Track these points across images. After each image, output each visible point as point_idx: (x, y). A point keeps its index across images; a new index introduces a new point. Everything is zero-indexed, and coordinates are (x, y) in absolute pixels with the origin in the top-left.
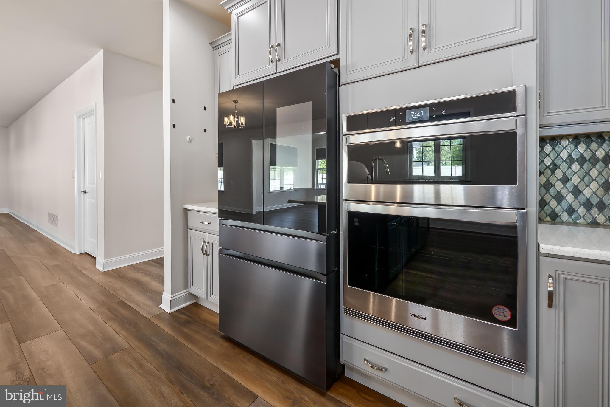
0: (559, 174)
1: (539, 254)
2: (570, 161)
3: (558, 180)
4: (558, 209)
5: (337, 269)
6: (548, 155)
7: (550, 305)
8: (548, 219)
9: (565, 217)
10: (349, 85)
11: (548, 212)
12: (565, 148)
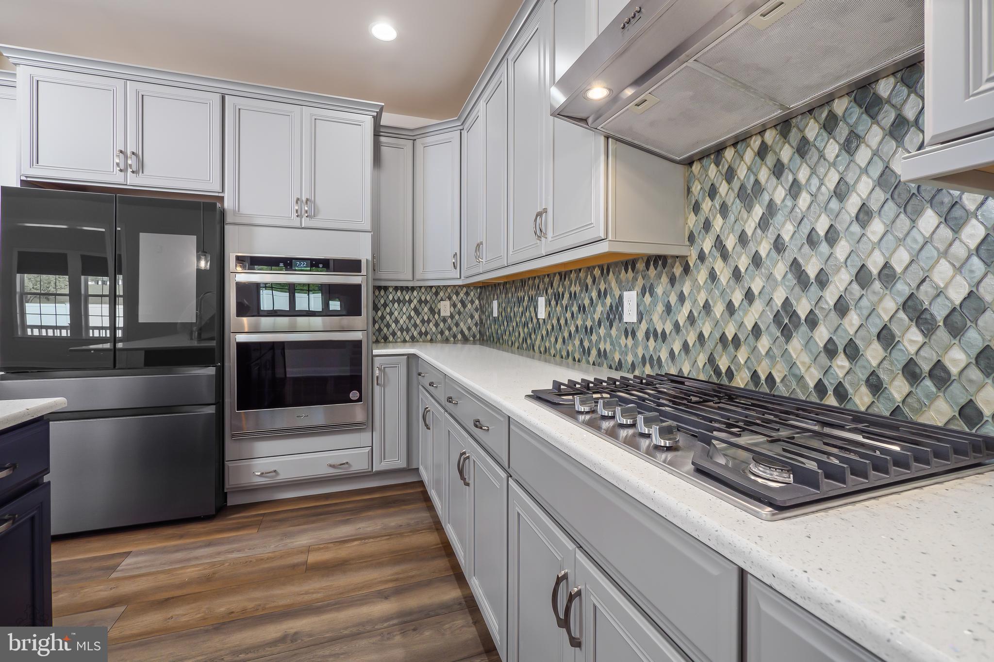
0: (388, 310)
1: (372, 355)
2: (393, 301)
3: (388, 314)
4: (388, 334)
5: (221, 401)
6: (383, 297)
7: (378, 385)
8: (383, 340)
9: (391, 338)
10: (237, 227)
11: (383, 336)
12: (391, 293)
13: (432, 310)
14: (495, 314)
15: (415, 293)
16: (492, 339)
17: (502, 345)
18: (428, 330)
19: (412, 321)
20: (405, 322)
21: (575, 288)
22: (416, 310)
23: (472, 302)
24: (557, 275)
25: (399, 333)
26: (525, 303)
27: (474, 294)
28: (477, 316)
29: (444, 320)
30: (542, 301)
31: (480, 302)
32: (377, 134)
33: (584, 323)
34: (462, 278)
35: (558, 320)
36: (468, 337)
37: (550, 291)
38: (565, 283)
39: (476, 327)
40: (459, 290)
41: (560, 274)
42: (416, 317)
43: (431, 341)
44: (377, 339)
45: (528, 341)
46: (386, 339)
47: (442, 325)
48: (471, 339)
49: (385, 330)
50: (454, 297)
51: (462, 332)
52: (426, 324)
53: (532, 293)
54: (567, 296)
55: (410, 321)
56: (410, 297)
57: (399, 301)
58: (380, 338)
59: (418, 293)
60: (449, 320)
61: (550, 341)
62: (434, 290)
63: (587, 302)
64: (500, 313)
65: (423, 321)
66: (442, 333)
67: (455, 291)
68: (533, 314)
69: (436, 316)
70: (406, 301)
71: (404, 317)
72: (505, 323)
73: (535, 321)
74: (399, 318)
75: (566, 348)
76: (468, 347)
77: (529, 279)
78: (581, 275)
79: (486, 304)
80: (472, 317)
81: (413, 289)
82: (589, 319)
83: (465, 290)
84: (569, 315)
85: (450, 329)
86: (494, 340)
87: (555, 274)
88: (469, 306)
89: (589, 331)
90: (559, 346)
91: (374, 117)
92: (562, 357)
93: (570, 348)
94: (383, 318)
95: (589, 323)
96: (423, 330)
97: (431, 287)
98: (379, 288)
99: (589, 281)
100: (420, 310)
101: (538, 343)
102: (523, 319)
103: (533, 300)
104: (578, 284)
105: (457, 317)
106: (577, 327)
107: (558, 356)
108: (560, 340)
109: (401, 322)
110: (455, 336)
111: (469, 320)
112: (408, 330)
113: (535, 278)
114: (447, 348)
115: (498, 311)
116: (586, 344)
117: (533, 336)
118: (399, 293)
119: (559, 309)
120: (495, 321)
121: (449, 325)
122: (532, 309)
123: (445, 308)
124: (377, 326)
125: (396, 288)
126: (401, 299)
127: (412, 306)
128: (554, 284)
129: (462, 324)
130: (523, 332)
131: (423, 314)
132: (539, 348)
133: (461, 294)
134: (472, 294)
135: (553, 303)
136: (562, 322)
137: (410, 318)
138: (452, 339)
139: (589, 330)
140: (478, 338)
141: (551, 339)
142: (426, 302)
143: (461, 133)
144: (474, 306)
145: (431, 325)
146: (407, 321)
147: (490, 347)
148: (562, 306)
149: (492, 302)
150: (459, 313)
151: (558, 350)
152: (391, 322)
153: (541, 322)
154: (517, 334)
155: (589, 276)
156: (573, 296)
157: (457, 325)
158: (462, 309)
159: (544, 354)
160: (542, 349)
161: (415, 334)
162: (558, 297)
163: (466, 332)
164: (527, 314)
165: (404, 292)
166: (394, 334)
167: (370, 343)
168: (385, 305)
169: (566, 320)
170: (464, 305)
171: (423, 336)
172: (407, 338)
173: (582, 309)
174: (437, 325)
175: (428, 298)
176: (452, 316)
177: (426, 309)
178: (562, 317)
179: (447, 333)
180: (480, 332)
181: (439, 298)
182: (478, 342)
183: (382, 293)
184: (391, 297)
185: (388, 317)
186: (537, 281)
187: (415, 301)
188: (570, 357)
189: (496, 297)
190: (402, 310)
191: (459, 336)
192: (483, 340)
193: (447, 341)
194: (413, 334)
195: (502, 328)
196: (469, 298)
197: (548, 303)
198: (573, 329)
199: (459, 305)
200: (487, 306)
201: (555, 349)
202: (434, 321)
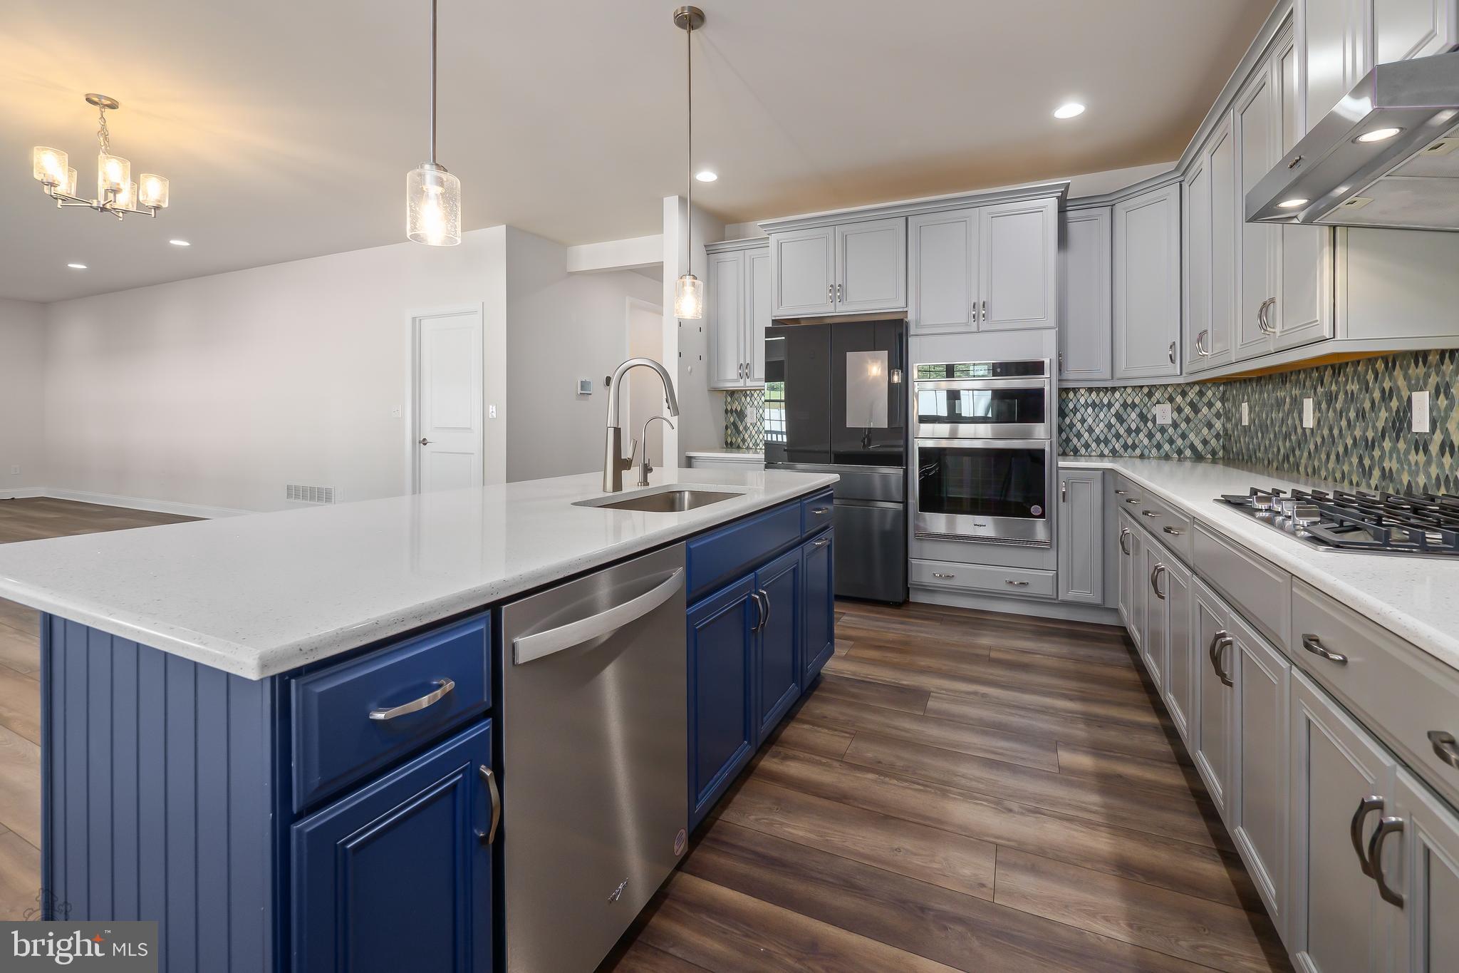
0: (1079, 416)
1: (1057, 467)
2: (1086, 405)
3: (1078, 421)
4: (1079, 445)
5: (906, 500)
6: (1071, 400)
7: (1064, 501)
8: (1072, 453)
9: (1083, 451)
10: (921, 338)
11: (1072, 448)
12: (1083, 395)
13: (1143, 417)
14: (1245, 422)
15: (1117, 395)
16: (1240, 457)
17: (1256, 464)
18: (1136, 442)
19: (1113, 431)
20: (1102, 431)
21: (1354, 387)
22: (1119, 417)
23: (1210, 405)
24: (1330, 368)
25: (1094, 445)
26: (1287, 406)
27: (1214, 394)
28: (1218, 425)
29: (1163, 430)
30: (1308, 404)
31: (1223, 405)
32: (1062, 211)
33: (1364, 434)
34: (1184, 374)
35: (1331, 430)
36: (1203, 454)
37: (1320, 390)
38: (1340, 379)
39: (1218, 441)
40: (1187, 389)
41: (1333, 367)
42: (1118, 425)
43: (1142, 456)
44: (1064, 451)
45: (1290, 459)
46: (1076, 451)
47: (1158, 436)
48: (1209, 456)
49: (1075, 440)
50: (1179, 399)
51: (1192, 447)
52: (1133, 434)
53: (1296, 392)
54: (1341, 397)
55: (1110, 431)
56: (1109, 400)
57: (1094, 405)
58: (1068, 450)
59: (1121, 395)
60: (1171, 430)
61: (1320, 459)
62: (1146, 390)
63: (1367, 405)
64: (1252, 421)
65: (1129, 431)
66: (1159, 446)
67: (1180, 391)
68: (1297, 422)
69: (1150, 424)
70: (1104, 405)
71: (1102, 425)
72: (1260, 435)
73: (1299, 431)
74: (1094, 426)
75: (1342, 467)
76: (1201, 467)
77: (1291, 373)
78: (1359, 368)
79: (1232, 406)
80: (1210, 426)
81: (1114, 389)
82: (1370, 429)
83: (1197, 388)
84: (1344, 423)
85: (1171, 442)
86: (1243, 458)
87: (1326, 367)
88: (1205, 410)
89: (1369, 446)
90: (1331, 465)
91: (1058, 197)
92: (1335, 480)
93: (1346, 468)
94: (1072, 426)
95: (1370, 435)
96: (1130, 442)
97: (1142, 387)
98: (1067, 390)
99: (1370, 377)
100: (1125, 416)
101: (1303, 461)
102: (1284, 429)
103: (1297, 405)
104: (1356, 381)
105: (1183, 425)
106: (1355, 440)
107: (1330, 479)
108: (1333, 457)
109: (1097, 431)
110: (1180, 452)
111: (1205, 431)
112: (1106, 441)
113: (1299, 371)
114: (1166, 467)
115: (1250, 418)
116: (1367, 462)
117: (1297, 453)
118: (1094, 395)
119: (1331, 414)
120: (1245, 431)
121: (1171, 437)
122: (1296, 415)
123: (1164, 414)
124: (1064, 436)
125: (1090, 390)
126: (1097, 401)
127: (1113, 411)
128: (1325, 381)
129: (1192, 436)
130: (1284, 447)
131: (1129, 421)
132: (1306, 468)
133: (1190, 393)
134: (1210, 393)
135: (1324, 406)
136: (1336, 432)
137: (1109, 426)
138: (1176, 455)
139: (1370, 443)
140: (1221, 456)
141: (1322, 456)
142: (1134, 406)
143: (1181, 186)
144: (1214, 410)
145: (1141, 435)
146: (1106, 430)
147: (1239, 469)
148: (1335, 411)
149: (1240, 405)
150: (1188, 420)
151: (1331, 471)
152: (1082, 431)
153: (1308, 432)
154: (1275, 450)
155: (1370, 370)
156: (1351, 398)
157: (1184, 436)
158: (1192, 415)
159: (1312, 477)
160: (1310, 470)
161: (1117, 446)
162: (1331, 399)
163: (1200, 447)
164: (1290, 422)
165: (1102, 394)
166: (1087, 446)
167: (1055, 454)
168: (1075, 410)
169: (1341, 431)
170: (1195, 409)
171: (1129, 450)
172: (1106, 452)
173: (1361, 414)
174: (1150, 436)
175: (1137, 401)
176: (1175, 425)
177: (1134, 416)
178: (1336, 427)
179: (1167, 447)
180: (1224, 447)
181: (1154, 399)
182: (1221, 462)
183: (1071, 395)
184: (1082, 401)
185: (1079, 425)
186: (1302, 376)
187: (1117, 405)
188: (1346, 480)
189: (1246, 397)
190: (1098, 416)
191: (1188, 453)
192: (1229, 459)
193: (1167, 457)
194: (1114, 446)
195: (1255, 440)
196: (1205, 400)
197: (1317, 406)
198: (1350, 442)
199: (1187, 410)
200: (1234, 410)
201: (1327, 469)
202: (1145, 431)
